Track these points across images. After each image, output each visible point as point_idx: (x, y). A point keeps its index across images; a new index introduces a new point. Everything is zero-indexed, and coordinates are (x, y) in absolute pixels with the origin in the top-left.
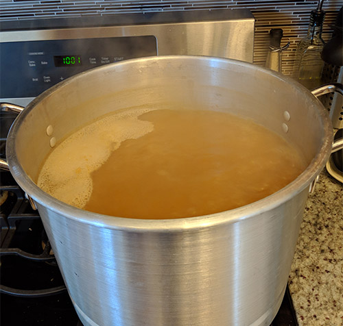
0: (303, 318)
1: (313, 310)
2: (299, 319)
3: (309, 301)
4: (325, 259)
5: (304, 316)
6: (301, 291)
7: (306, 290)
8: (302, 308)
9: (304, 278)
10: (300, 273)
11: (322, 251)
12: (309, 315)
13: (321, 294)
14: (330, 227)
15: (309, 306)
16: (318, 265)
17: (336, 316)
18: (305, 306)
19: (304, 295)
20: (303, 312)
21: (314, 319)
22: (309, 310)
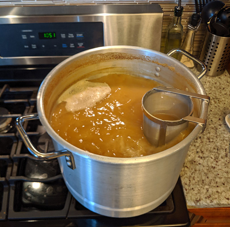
0: (186, 190)
1: (192, 185)
2: (184, 190)
3: (190, 180)
4: (199, 157)
5: (187, 188)
6: (186, 175)
7: (188, 175)
8: (186, 184)
9: (188, 168)
10: (185, 165)
11: (197, 152)
12: (190, 188)
13: (196, 177)
14: (202, 138)
15: (190, 183)
16: (195, 160)
17: (204, 189)
18: (188, 183)
19: (187, 177)
20: (187, 187)
21: (192, 190)
22: (189, 186)
